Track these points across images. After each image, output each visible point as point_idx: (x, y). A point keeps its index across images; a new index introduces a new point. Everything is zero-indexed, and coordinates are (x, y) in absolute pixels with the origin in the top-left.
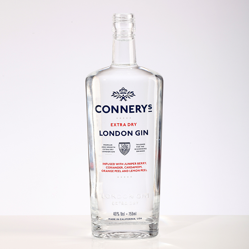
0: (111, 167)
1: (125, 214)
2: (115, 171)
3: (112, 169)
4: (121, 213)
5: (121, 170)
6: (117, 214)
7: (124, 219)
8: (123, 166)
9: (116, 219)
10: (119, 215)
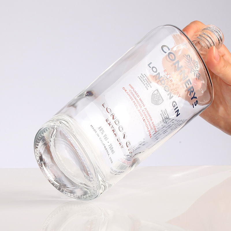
0: (134, 95)
1: (107, 141)
2: (134, 102)
3: (133, 98)
4: (105, 135)
5: (139, 108)
6: (101, 131)
7: (103, 143)
8: (143, 108)
9: (97, 133)
10: (102, 134)
